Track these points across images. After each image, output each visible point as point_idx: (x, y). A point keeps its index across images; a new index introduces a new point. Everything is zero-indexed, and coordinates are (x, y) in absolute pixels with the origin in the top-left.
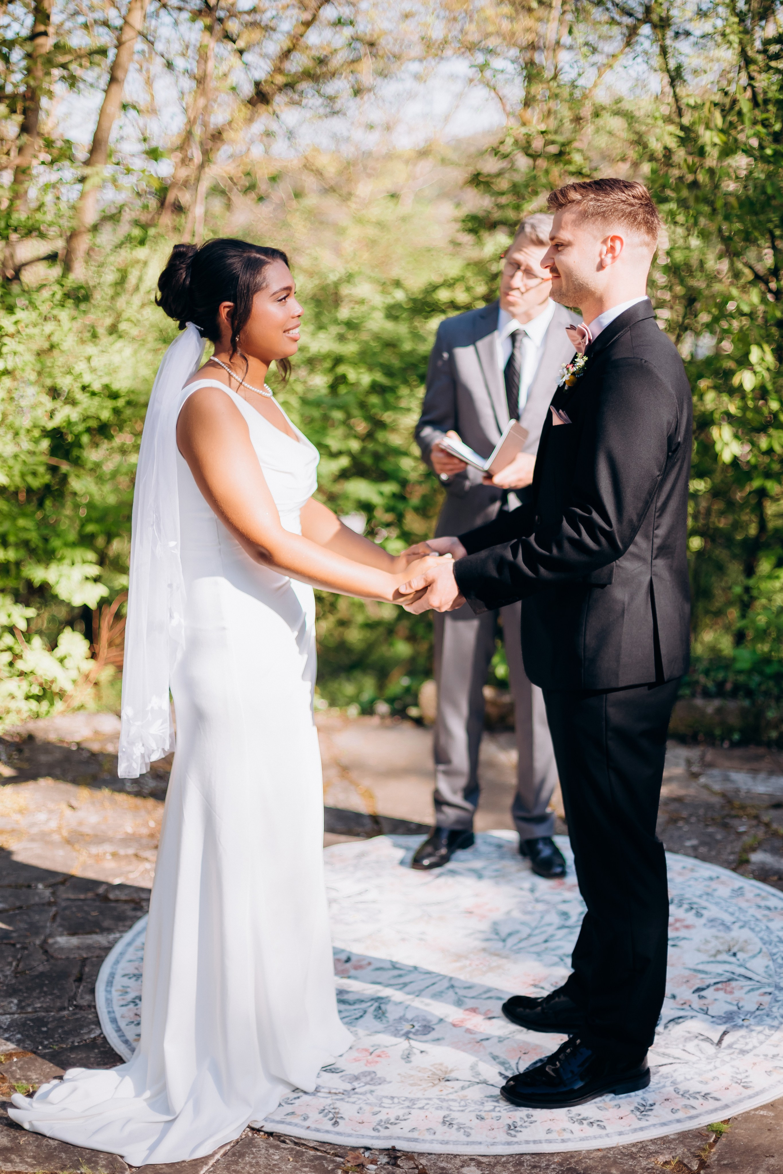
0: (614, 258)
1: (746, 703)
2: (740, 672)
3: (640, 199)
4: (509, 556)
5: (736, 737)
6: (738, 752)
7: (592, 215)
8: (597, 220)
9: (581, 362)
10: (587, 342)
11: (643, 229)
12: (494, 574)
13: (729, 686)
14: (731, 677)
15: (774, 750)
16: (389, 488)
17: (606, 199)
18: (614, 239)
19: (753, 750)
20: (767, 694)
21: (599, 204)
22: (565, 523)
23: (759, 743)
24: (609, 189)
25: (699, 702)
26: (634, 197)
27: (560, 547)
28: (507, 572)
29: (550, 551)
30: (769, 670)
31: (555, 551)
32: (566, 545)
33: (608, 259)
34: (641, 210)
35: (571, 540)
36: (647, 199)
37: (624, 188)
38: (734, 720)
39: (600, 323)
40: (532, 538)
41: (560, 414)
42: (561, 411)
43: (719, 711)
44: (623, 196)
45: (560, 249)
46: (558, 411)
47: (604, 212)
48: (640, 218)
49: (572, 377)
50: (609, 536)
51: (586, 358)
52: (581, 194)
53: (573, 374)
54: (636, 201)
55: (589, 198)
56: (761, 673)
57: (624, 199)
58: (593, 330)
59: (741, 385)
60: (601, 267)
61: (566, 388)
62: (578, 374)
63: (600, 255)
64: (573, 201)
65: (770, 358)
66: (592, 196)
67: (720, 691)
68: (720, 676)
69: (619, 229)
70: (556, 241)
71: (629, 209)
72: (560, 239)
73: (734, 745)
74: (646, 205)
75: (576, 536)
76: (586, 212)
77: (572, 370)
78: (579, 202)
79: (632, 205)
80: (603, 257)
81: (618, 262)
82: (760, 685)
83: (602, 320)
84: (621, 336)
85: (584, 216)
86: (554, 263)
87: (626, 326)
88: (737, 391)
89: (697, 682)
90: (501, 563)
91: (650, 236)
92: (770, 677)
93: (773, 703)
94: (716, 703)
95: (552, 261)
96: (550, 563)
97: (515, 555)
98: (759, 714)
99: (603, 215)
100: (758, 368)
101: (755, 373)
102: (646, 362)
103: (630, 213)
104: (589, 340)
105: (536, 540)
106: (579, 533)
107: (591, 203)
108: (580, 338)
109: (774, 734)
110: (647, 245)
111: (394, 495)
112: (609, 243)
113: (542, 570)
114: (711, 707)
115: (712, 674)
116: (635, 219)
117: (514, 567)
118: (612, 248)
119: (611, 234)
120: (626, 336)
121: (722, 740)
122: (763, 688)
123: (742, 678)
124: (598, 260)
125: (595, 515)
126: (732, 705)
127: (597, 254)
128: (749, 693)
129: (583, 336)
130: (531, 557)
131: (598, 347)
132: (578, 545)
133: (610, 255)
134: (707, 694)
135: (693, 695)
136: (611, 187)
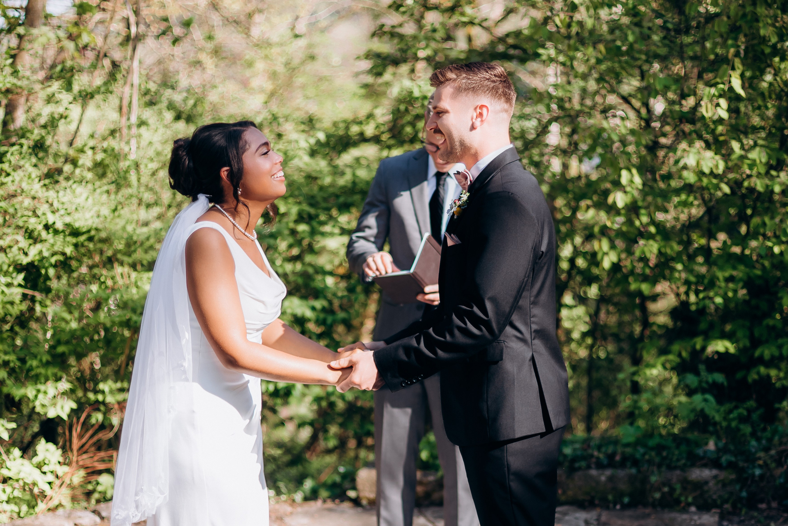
0: (482, 121)
1: (634, 471)
2: (628, 445)
3: (500, 77)
4: (414, 343)
5: (626, 500)
6: (628, 513)
7: (465, 90)
8: (469, 92)
9: (465, 197)
10: (469, 183)
11: (503, 99)
12: (404, 357)
13: (618, 458)
14: (620, 449)
15: (659, 509)
16: (319, 304)
17: (475, 78)
18: (482, 107)
19: (641, 510)
20: (650, 462)
21: (470, 82)
22: (454, 316)
23: (645, 505)
24: (477, 70)
25: (594, 472)
26: (495, 76)
27: (452, 335)
28: (413, 357)
29: (445, 337)
30: (652, 443)
31: (448, 338)
32: (456, 332)
33: (478, 123)
34: (501, 85)
35: (460, 329)
36: (505, 77)
37: (488, 70)
38: (623, 487)
39: (478, 168)
40: (431, 330)
41: (452, 237)
42: (452, 235)
43: (611, 479)
44: (487, 75)
45: (440, 115)
46: (450, 235)
47: (474, 87)
48: (500, 91)
49: (458, 209)
50: (487, 324)
51: (468, 194)
52: (456, 75)
53: (459, 206)
54: (497, 78)
55: (462, 77)
56: (645, 446)
57: (488, 77)
58: (473, 174)
59: (615, 203)
60: (473, 128)
61: (455, 217)
62: (463, 206)
63: (472, 119)
64: (450, 79)
65: (638, 180)
66: (464, 75)
67: (611, 462)
68: (610, 449)
69: (485, 100)
70: (438, 109)
71: (492, 85)
72: (441, 108)
73: (625, 507)
74: (505, 81)
75: (463, 325)
76: (460, 87)
77: (458, 203)
78: (455, 80)
79: (494, 82)
80: (474, 120)
81: (485, 124)
82: (644, 454)
83: (479, 166)
84: (493, 177)
85: (459, 90)
86: (437, 126)
87: (497, 168)
88: (612, 210)
89: (592, 456)
90: (408, 349)
91: (508, 104)
92: (652, 449)
93: (655, 469)
94: (608, 472)
95: (435, 124)
96: (445, 347)
97: (418, 343)
98: (645, 480)
99: (474, 90)
100: (628, 189)
101: (625, 192)
102: (512, 194)
103: (493, 88)
104: (471, 181)
105: (433, 330)
106: (466, 324)
107: (464, 81)
108: (463, 180)
109: (657, 495)
110: (506, 111)
111: (324, 310)
112: (478, 111)
113: (440, 352)
114: (604, 476)
115: (603, 449)
116: (497, 92)
117: (418, 351)
118: (481, 114)
119: (480, 104)
120: (497, 177)
121: (615, 504)
122: (647, 457)
123: (629, 450)
124: (471, 123)
125: (476, 309)
126: (621, 473)
127: (470, 119)
128: (636, 463)
129: (466, 178)
130: (431, 344)
131: (477, 185)
132: (465, 332)
133: (479, 119)
134: (600, 466)
135: (589, 467)
136: (478, 69)
